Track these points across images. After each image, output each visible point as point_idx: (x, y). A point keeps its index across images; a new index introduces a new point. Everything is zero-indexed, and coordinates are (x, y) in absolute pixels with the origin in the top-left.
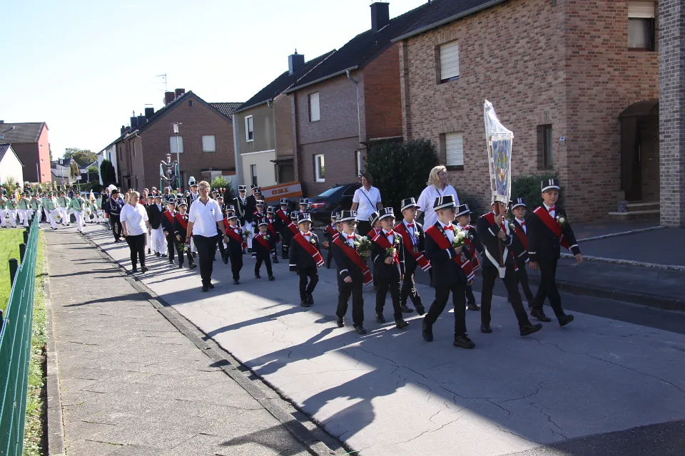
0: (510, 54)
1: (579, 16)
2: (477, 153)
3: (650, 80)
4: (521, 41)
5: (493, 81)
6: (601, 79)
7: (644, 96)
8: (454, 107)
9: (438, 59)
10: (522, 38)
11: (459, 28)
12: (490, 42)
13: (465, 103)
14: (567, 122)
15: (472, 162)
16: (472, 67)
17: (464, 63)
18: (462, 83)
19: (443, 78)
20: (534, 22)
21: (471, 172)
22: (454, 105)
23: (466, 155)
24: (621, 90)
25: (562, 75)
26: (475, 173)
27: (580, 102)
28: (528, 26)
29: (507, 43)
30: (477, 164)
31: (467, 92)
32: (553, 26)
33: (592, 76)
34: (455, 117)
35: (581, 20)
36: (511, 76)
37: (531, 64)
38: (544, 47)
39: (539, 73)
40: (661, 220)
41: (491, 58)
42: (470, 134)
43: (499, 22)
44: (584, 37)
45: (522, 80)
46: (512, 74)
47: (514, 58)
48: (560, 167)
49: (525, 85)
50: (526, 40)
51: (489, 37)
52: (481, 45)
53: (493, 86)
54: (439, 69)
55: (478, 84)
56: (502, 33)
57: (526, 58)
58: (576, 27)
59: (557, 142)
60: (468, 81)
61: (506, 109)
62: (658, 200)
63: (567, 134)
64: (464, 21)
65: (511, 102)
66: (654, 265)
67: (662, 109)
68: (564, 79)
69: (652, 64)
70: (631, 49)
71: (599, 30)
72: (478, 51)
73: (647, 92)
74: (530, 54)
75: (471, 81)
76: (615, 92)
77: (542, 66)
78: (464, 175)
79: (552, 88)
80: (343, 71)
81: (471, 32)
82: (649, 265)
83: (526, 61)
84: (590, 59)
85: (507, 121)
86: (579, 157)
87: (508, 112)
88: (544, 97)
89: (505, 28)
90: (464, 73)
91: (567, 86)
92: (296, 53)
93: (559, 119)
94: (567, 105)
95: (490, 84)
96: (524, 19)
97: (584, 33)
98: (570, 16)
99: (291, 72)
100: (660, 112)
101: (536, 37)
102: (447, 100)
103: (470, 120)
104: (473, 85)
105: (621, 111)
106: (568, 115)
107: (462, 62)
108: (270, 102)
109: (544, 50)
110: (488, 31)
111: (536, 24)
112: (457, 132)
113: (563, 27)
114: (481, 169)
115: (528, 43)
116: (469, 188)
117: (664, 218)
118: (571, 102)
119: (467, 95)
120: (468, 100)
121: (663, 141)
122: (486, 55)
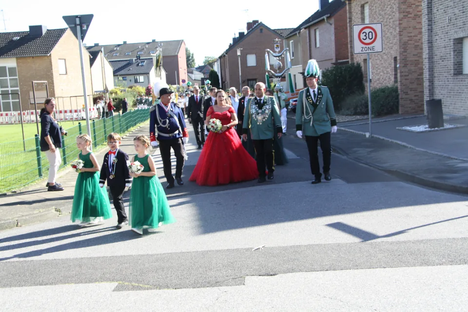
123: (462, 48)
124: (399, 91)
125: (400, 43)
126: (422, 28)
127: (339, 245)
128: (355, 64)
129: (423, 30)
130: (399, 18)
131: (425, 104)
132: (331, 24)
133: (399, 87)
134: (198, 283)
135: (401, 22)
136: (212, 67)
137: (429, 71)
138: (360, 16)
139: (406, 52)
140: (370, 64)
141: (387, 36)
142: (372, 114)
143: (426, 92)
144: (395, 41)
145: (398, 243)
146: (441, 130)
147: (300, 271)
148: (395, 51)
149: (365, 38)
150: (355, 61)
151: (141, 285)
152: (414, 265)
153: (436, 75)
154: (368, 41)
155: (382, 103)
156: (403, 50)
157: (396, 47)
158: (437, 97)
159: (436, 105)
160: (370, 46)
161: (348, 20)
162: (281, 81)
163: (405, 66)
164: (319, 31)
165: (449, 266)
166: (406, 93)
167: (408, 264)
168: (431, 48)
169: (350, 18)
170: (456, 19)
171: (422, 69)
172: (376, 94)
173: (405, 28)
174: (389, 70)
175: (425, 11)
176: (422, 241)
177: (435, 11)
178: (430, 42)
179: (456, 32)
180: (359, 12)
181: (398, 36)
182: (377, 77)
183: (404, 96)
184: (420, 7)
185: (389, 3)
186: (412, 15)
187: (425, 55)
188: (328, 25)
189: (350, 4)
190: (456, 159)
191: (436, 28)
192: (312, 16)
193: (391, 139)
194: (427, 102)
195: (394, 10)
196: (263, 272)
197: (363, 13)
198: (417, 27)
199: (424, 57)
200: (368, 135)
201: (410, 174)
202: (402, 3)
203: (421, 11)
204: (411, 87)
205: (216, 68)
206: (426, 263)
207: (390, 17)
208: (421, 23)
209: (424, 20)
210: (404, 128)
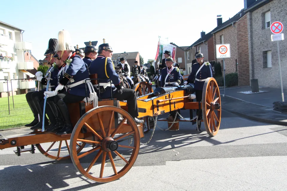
86: (242, 68)
98: (239, 32)
108: (192, 48)
123: (267, 55)
124: (238, 75)
126: (248, 47)
127: (209, 147)
128: (218, 63)
129: (249, 47)
131: (250, 81)
132: (206, 44)
133: (238, 73)
134: (144, 163)
136: (152, 64)
137: (252, 66)
138: (219, 41)
140: (225, 63)
141: (232, 50)
142: (226, 86)
143: (251, 76)
144: (236, 52)
145: (237, 146)
146: (257, 93)
147: (192, 159)
148: (236, 57)
149: (222, 51)
150: (218, 61)
151: (118, 164)
152: (245, 157)
153: (255, 68)
154: (223, 52)
155: (230, 80)
157: (237, 55)
158: (256, 78)
159: (255, 81)
160: (224, 54)
161: (214, 43)
162: (183, 70)
163: (241, 64)
164: (201, 48)
165: (261, 157)
166: (242, 76)
167: (242, 156)
168: (252, 55)
169: (215, 42)
170: (264, 43)
171: (249, 65)
172: (227, 76)
173: (240, 46)
174: (233, 65)
175: (249, 39)
176: (249, 145)
177: (254, 39)
178: (252, 53)
179: (264, 48)
180: (219, 39)
181: (237, 50)
182: (228, 69)
183: (240, 78)
184: (247, 37)
185: (233, 35)
186: (244, 41)
187: (250, 59)
188: (205, 45)
189: (215, 35)
190: (265, 107)
191: (255, 47)
192: (197, 41)
193: (235, 97)
194: (251, 80)
195: (235, 38)
196: (174, 159)
197: (221, 39)
198: (246, 46)
199: (249, 60)
200: (224, 95)
201: (243, 114)
203: (247, 39)
204: (243, 73)
205: (153, 65)
206: (251, 155)
207: (233, 41)
208: (247, 44)
209: (249, 43)
210: (240, 92)
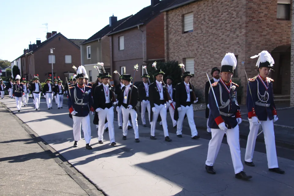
0: (218, 20)
1: (253, 2)
2: (201, 68)
3: (287, 35)
4: (224, 14)
5: (209, 33)
6: (263, 34)
7: (284, 42)
8: (190, 45)
9: (183, 21)
10: (225, 12)
11: (194, 6)
12: (209, 14)
13: (195, 44)
14: (246, 54)
15: (198, 73)
16: (200, 25)
17: (196, 24)
18: (194, 33)
19: (186, 30)
20: (231, 4)
21: (198, 78)
22: (190, 44)
23: (195, 69)
24: (273, 39)
25: (244, 31)
26: (200, 78)
27: (252, 45)
28: (228, 6)
29: (217, 14)
30: (201, 74)
31: (197, 38)
32: (240, 6)
33: (259, 32)
34: (190, 50)
35: (254, 4)
36: (219, 31)
37: (229, 25)
38: (235, 17)
39: (232, 30)
40: (291, 104)
41: (209, 22)
42: (197, 59)
43: (213, 4)
44: (255, 12)
45: (224, 33)
46: (219, 30)
47: (221, 22)
48: (242, 77)
49: (226, 35)
50: (227, 13)
51: (208, 11)
52: (204, 15)
53: (210, 36)
54: (183, 26)
55: (202, 34)
56: (215, 9)
57: (226, 22)
58: (252, 7)
59: (240, 64)
60: (198, 33)
61: (216, 47)
62: (290, 94)
63: (246, 61)
64: (196, 3)
65: (218, 43)
66: (286, 127)
67: (293, 49)
68: (244, 33)
69: (288, 27)
70: (278, 19)
71: (263, 9)
72: (203, 18)
73: (286, 41)
74: (228, 20)
75: (199, 32)
76: (270, 40)
77: (234, 26)
78: (194, 79)
79: (239, 37)
80: (136, 26)
81: (199, 8)
82: (284, 126)
83: (226, 24)
84: (258, 24)
85: (216, 53)
87: (217, 48)
88: (235, 41)
89: (217, 7)
90: (196, 29)
91: (246, 36)
92: (113, 16)
93: (242, 53)
94: (246, 46)
95: (209, 34)
96: (226, 3)
97: (255, 11)
99: (110, 25)
100: (291, 51)
101: (231, 12)
102: (187, 42)
103: (198, 52)
104: (200, 35)
105: (272, 49)
106: (246, 51)
107: (195, 23)
109: (235, 19)
110: (208, 8)
111: (232, 5)
112: (192, 57)
113: (245, 7)
114: (203, 76)
115: (227, 14)
116: (196, 85)
117: (292, 103)
118: (248, 45)
119: (197, 39)
120: (197, 42)
121: (292, 65)
122: (206, 20)
125: (246, 43)
130: (246, 22)
135: (247, 25)
139: (250, 51)
156: (247, 49)
202: (249, 9)
